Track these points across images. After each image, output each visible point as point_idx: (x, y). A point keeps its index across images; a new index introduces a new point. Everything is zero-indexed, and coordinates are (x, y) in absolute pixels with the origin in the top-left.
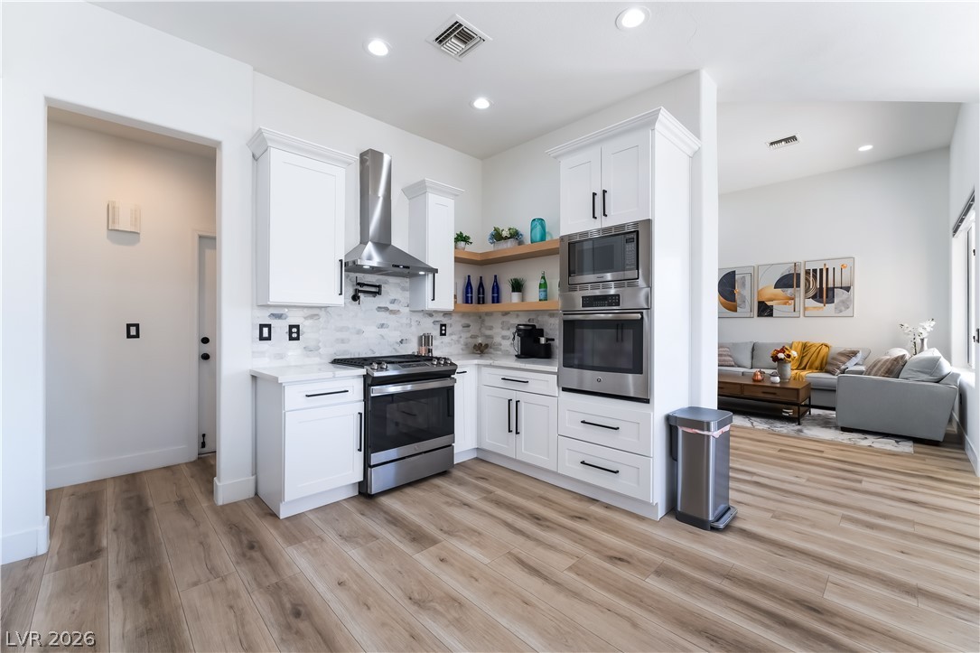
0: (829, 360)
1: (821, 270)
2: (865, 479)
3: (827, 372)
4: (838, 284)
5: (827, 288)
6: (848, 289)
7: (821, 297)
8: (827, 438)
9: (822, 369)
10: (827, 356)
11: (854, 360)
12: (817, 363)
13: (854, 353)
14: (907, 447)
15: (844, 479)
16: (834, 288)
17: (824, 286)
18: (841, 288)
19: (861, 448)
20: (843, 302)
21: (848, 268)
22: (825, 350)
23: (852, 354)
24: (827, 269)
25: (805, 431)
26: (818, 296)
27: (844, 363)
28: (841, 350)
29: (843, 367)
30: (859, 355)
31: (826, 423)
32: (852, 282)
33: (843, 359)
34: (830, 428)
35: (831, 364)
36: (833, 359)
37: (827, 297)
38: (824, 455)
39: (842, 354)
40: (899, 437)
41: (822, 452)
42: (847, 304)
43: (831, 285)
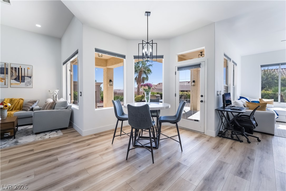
0: (24, 105)
1: (19, 68)
2: (58, 156)
3: (23, 110)
4: (26, 75)
5: (22, 76)
6: (30, 77)
7: (19, 79)
8: (32, 141)
9: (21, 109)
10: (23, 103)
11: (35, 104)
12: (18, 107)
13: (35, 102)
14: (60, 133)
15: (51, 162)
16: (25, 76)
17: (20, 75)
18: (28, 77)
19: (47, 140)
20: (28, 82)
21: (30, 69)
22: (21, 101)
23: (34, 102)
24: (21, 68)
25: (19, 141)
26: (17, 79)
27: (31, 106)
28: (29, 101)
29: (31, 107)
30: (37, 102)
31: (27, 133)
32: (32, 75)
33: (31, 104)
34: (30, 135)
35: (25, 107)
36: (26, 104)
37: (21, 79)
38: (35, 152)
39: (29, 102)
40: (56, 130)
41: (33, 150)
42: (30, 83)
43: (23, 75)
